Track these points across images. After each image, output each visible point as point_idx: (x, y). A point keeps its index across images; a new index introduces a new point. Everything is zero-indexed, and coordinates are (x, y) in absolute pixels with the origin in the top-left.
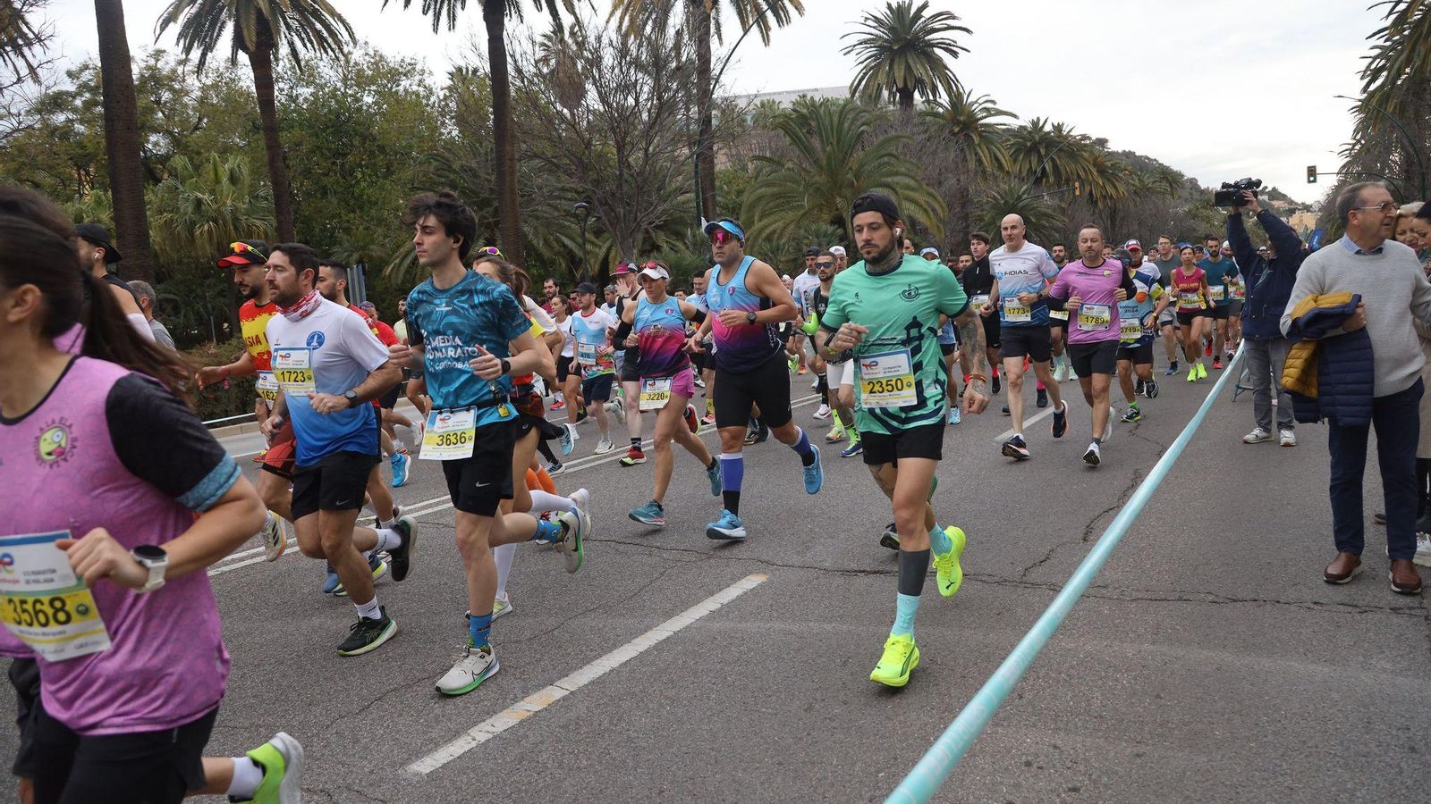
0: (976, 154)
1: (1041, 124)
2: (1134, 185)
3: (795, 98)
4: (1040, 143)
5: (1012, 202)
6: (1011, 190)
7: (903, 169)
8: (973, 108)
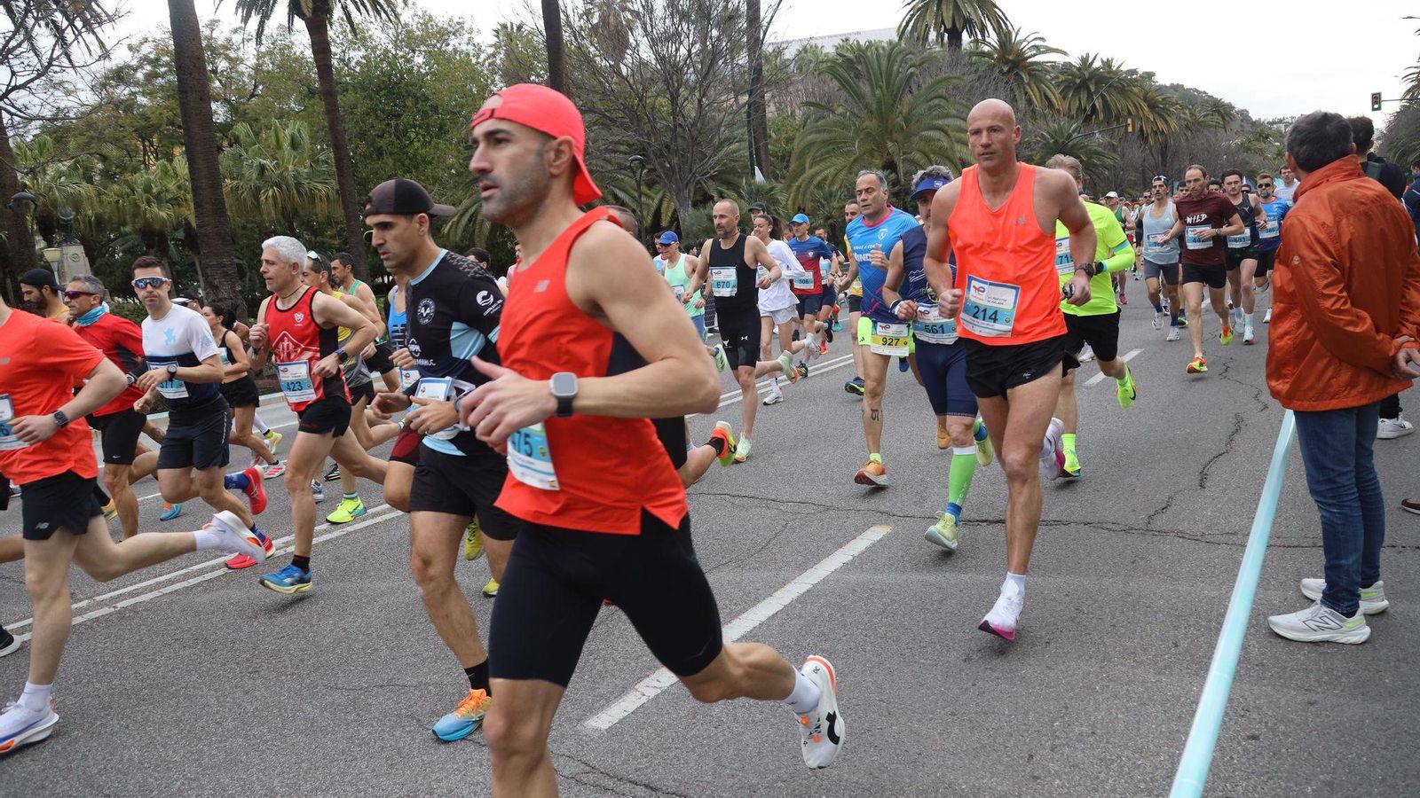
0: (1026, 93)
1: (1090, 61)
2: (1185, 120)
3: (838, 42)
4: (1090, 79)
5: (1061, 140)
6: (1061, 128)
7: (953, 112)
8: (1022, 46)
